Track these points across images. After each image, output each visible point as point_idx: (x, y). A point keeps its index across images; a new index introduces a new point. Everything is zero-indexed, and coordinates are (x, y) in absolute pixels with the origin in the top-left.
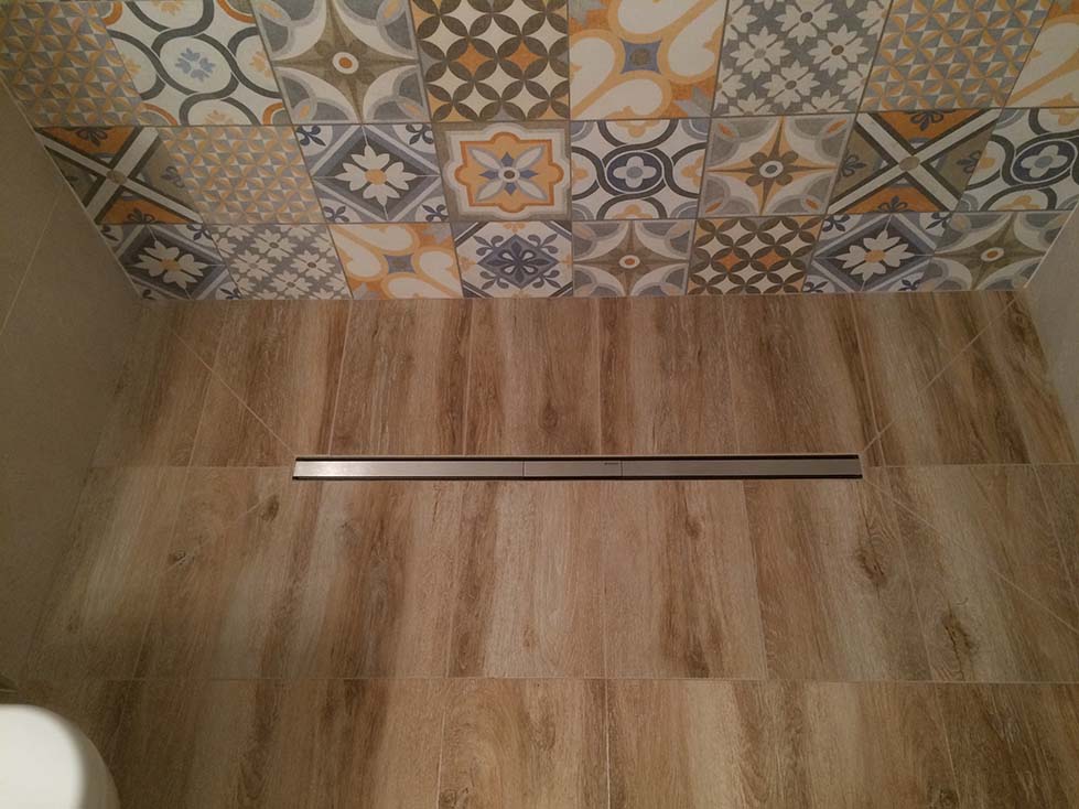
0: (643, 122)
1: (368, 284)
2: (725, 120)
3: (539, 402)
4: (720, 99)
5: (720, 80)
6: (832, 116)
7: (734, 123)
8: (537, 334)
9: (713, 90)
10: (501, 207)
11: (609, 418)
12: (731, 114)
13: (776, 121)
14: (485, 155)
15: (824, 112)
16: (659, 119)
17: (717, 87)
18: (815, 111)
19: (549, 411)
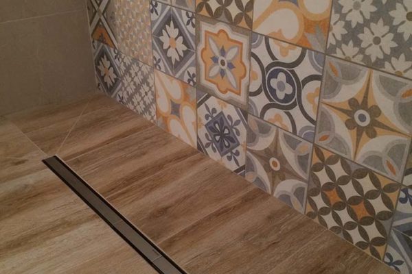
0: (287, 45)
1: (163, 117)
2: (333, 59)
3: (166, 204)
4: (332, 41)
5: (332, 23)
6: (407, 81)
7: (340, 64)
8: (207, 180)
9: (327, 29)
10: (218, 87)
11: (185, 233)
12: (338, 56)
13: (366, 72)
14: (214, 45)
15: (399, 75)
16: (296, 45)
17: (329, 28)
18: (393, 72)
19: (165, 210)
